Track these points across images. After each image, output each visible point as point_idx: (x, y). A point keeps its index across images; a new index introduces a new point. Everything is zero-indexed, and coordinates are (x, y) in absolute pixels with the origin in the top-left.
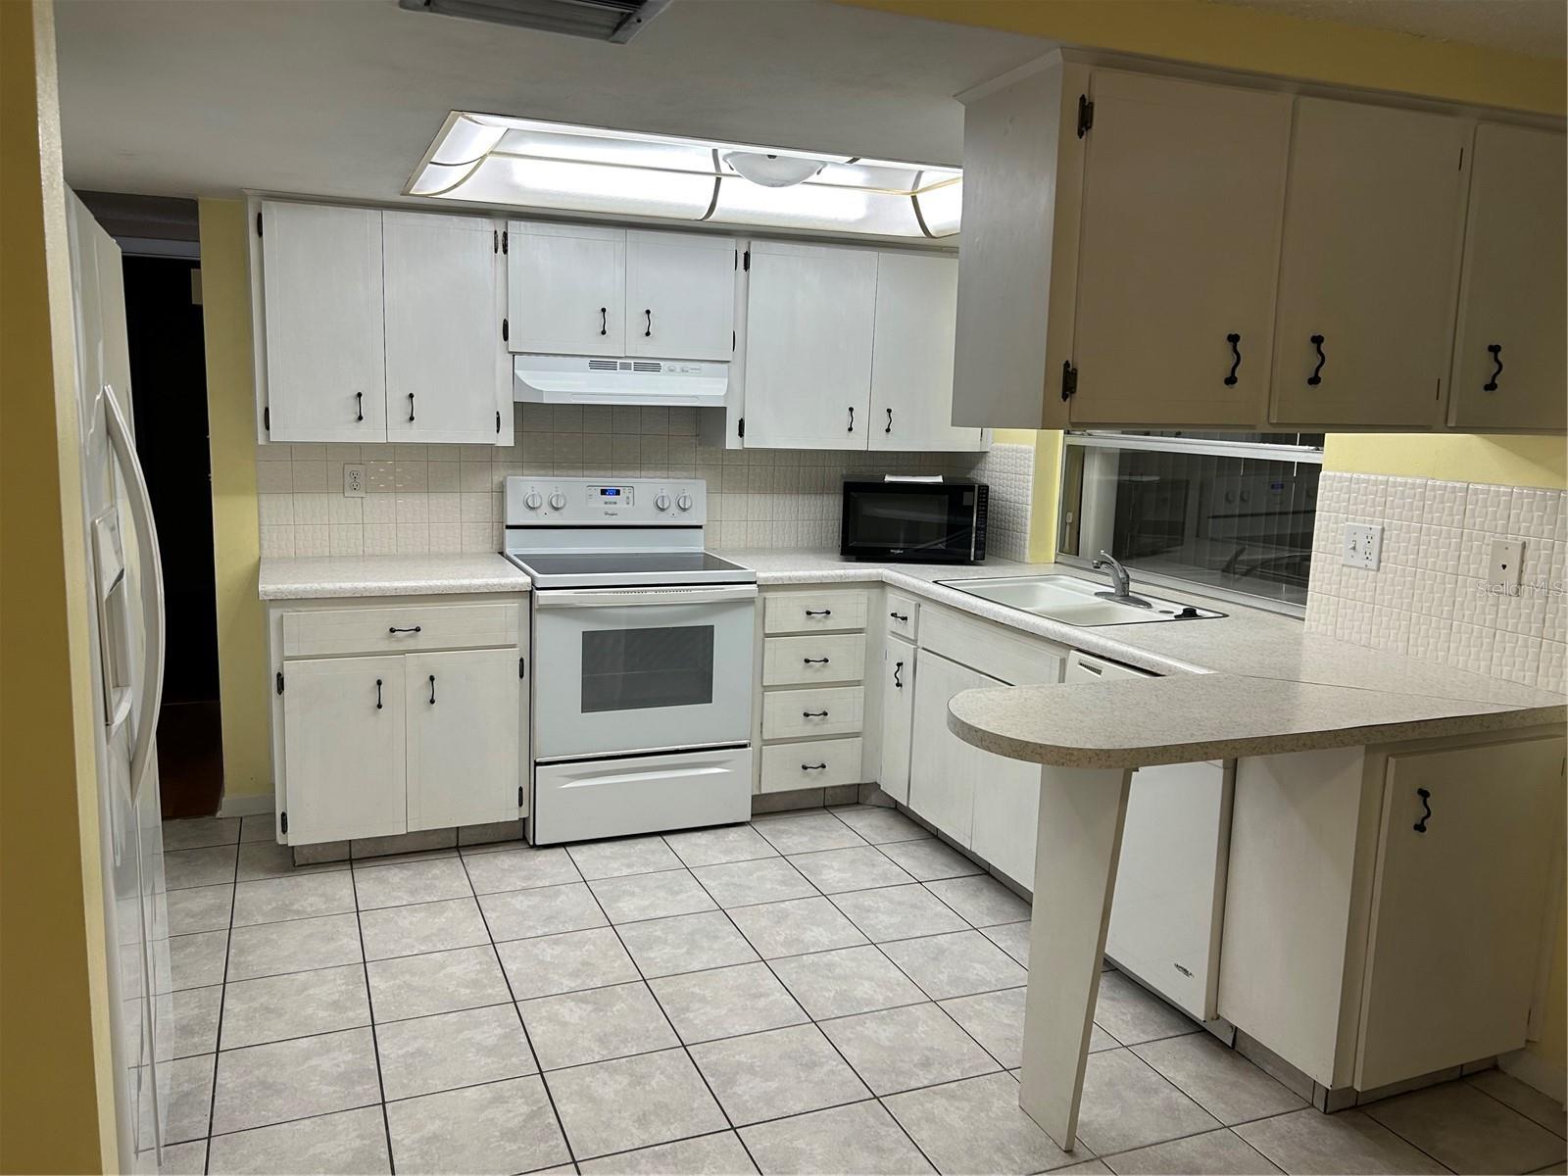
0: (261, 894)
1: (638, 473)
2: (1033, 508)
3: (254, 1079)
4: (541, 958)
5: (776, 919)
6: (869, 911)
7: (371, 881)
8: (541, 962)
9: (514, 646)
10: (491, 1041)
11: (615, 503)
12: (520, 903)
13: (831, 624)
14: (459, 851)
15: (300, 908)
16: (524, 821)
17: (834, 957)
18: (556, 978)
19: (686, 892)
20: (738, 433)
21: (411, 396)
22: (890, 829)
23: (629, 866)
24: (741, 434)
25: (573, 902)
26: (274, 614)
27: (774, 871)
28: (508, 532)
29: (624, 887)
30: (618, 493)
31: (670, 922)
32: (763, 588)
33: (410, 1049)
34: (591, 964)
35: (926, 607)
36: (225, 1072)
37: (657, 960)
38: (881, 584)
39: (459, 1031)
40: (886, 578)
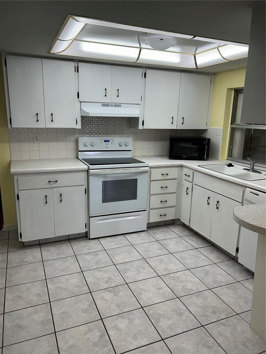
0: (15, 256)
1: (113, 136)
2: (222, 145)
3: (15, 324)
4: (96, 276)
5: (160, 262)
6: (184, 258)
7: (46, 251)
8: (96, 278)
9: (83, 185)
10: (85, 307)
11: (108, 144)
12: (88, 257)
13: (168, 177)
14: (69, 241)
15: (27, 261)
16: (86, 232)
17: (178, 274)
18: (101, 283)
19: (133, 253)
20: (142, 124)
21: (52, 114)
22: (184, 232)
23: (117, 245)
24: (143, 125)
25: (102, 256)
26: (15, 178)
27: (156, 246)
28: (80, 153)
29: (116, 252)
30: (109, 141)
31: (131, 263)
32: (151, 168)
33: (62, 311)
34: (111, 279)
35: (196, 173)
36: (6, 321)
37: (129, 277)
38: (182, 166)
39: (76, 304)
40: (183, 164)
